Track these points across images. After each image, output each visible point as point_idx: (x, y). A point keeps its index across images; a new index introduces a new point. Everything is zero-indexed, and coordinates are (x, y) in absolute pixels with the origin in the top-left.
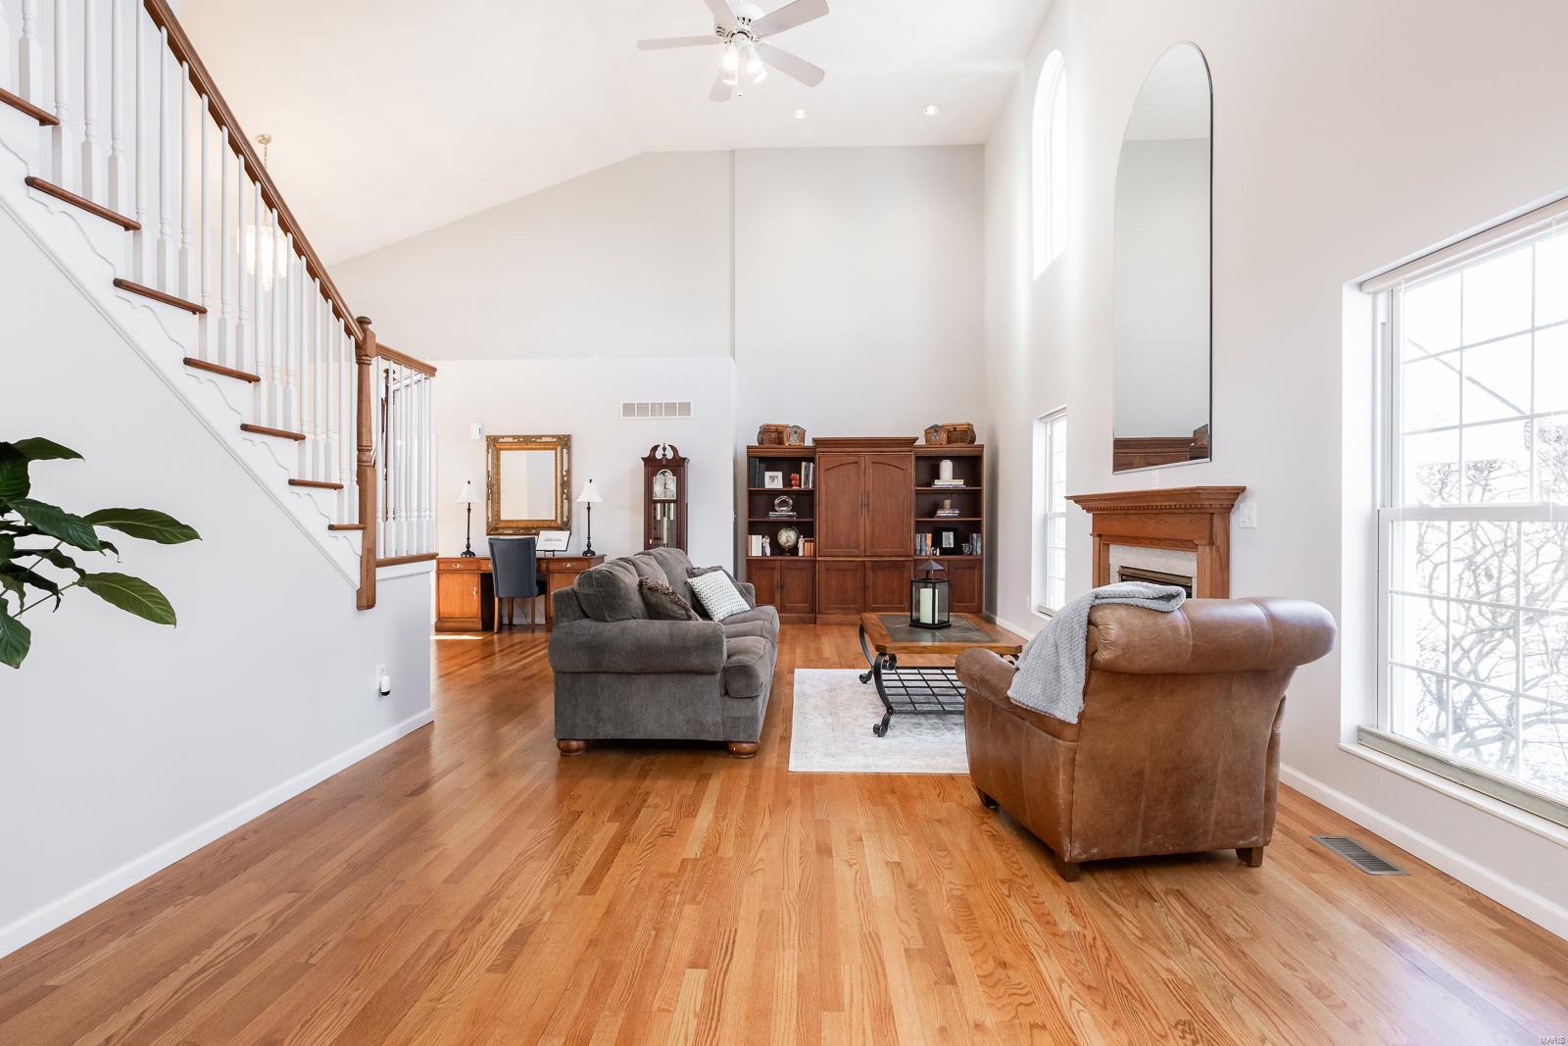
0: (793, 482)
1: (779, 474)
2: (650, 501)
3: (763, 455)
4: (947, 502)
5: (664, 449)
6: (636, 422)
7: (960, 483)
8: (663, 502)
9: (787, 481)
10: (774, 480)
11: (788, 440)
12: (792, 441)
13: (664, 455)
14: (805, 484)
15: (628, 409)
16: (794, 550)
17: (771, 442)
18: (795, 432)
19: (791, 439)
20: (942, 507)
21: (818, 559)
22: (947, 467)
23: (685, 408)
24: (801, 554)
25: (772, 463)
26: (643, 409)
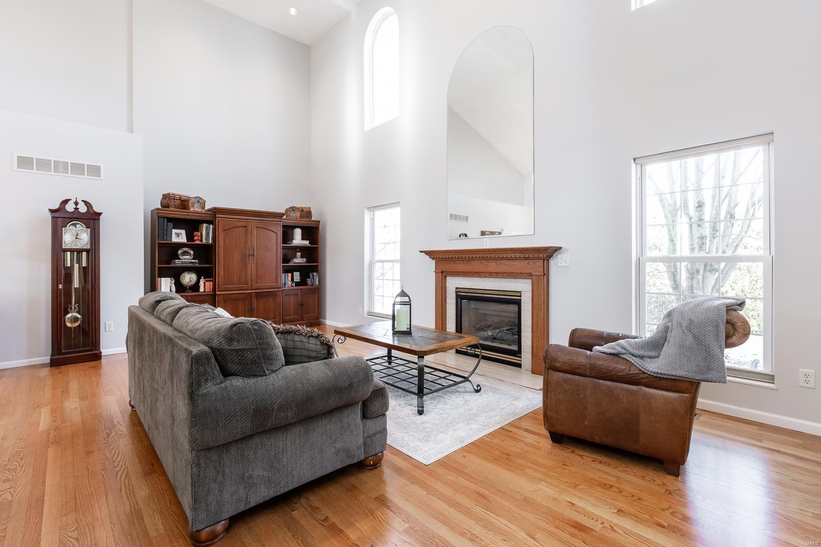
0: (196, 238)
1: (183, 232)
2: (58, 249)
3: (170, 216)
4: (299, 254)
5: (76, 203)
6: (33, 175)
7: (306, 243)
8: (72, 251)
9: (190, 237)
10: (179, 236)
11: (193, 206)
12: (196, 208)
13: (76, 209)
14: (206, 239)
15: (24, 162)
16: (196, 287)
17: (175, 207)
18: (198, 202)
19: (195, 206)
20: (295, 257)
21: (217, 293)
22: (298, 233)
23: (95, 171)
24: (202, 289)
25: (178, 223)
26: (44, 165)
